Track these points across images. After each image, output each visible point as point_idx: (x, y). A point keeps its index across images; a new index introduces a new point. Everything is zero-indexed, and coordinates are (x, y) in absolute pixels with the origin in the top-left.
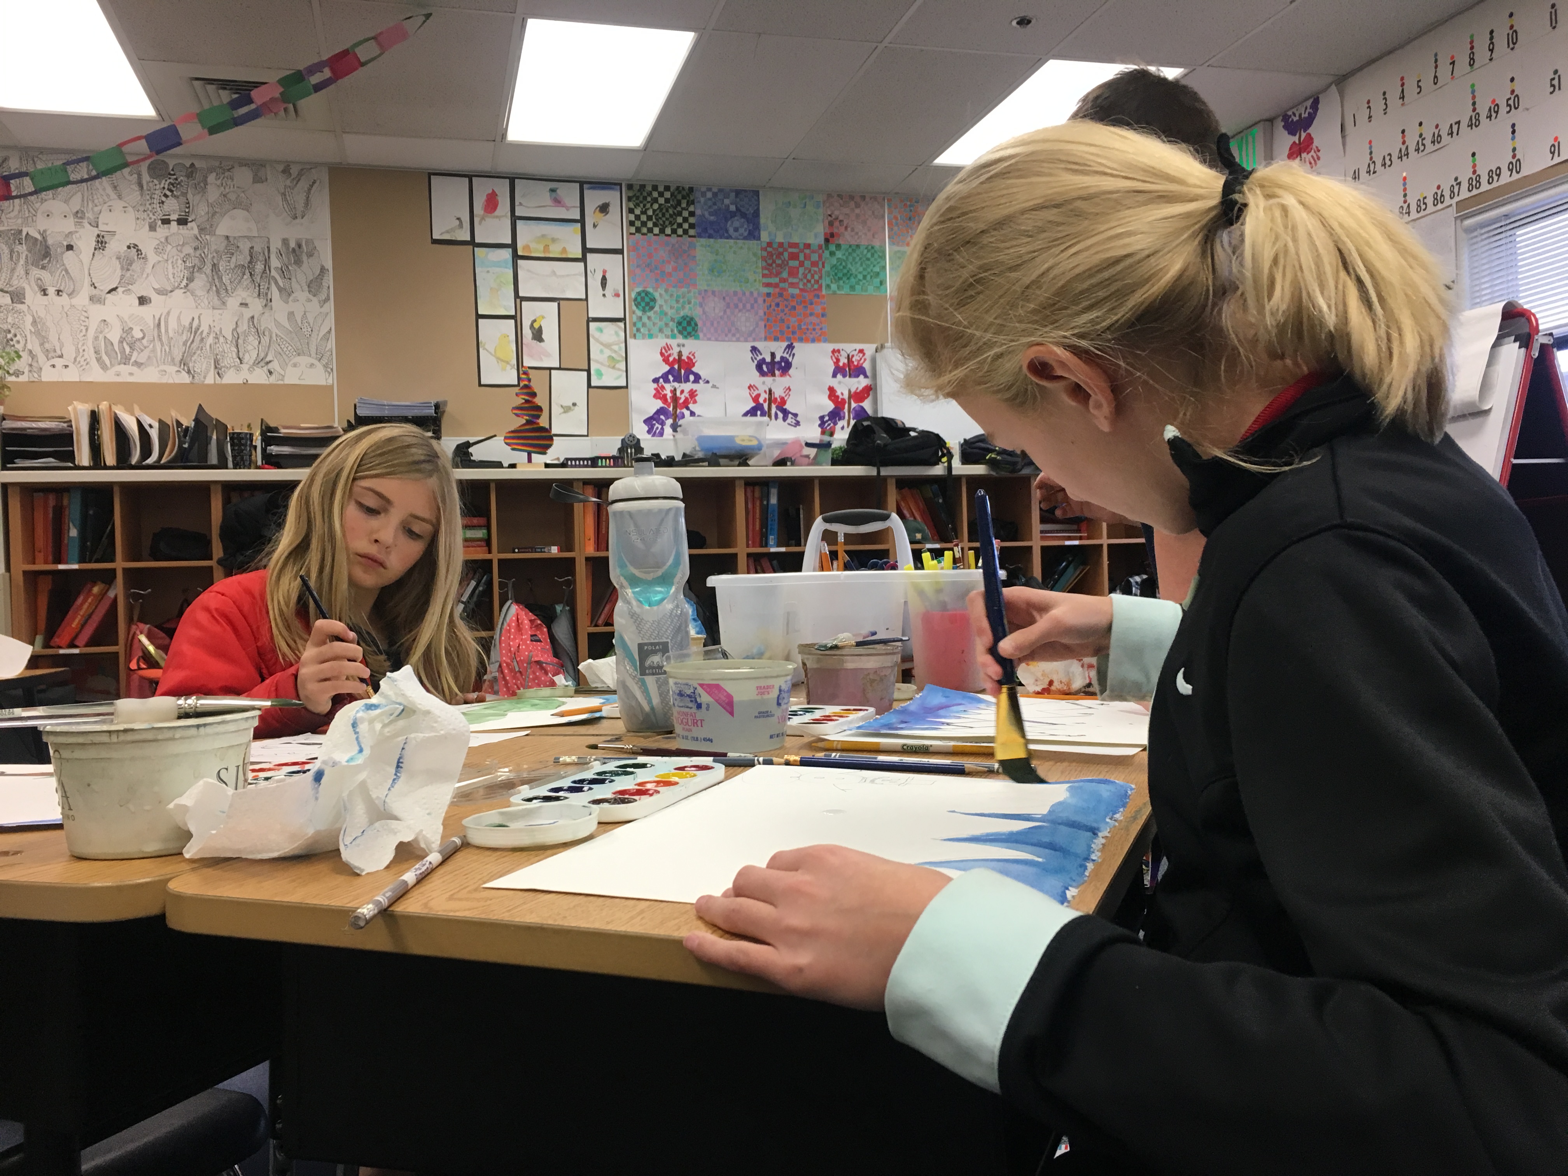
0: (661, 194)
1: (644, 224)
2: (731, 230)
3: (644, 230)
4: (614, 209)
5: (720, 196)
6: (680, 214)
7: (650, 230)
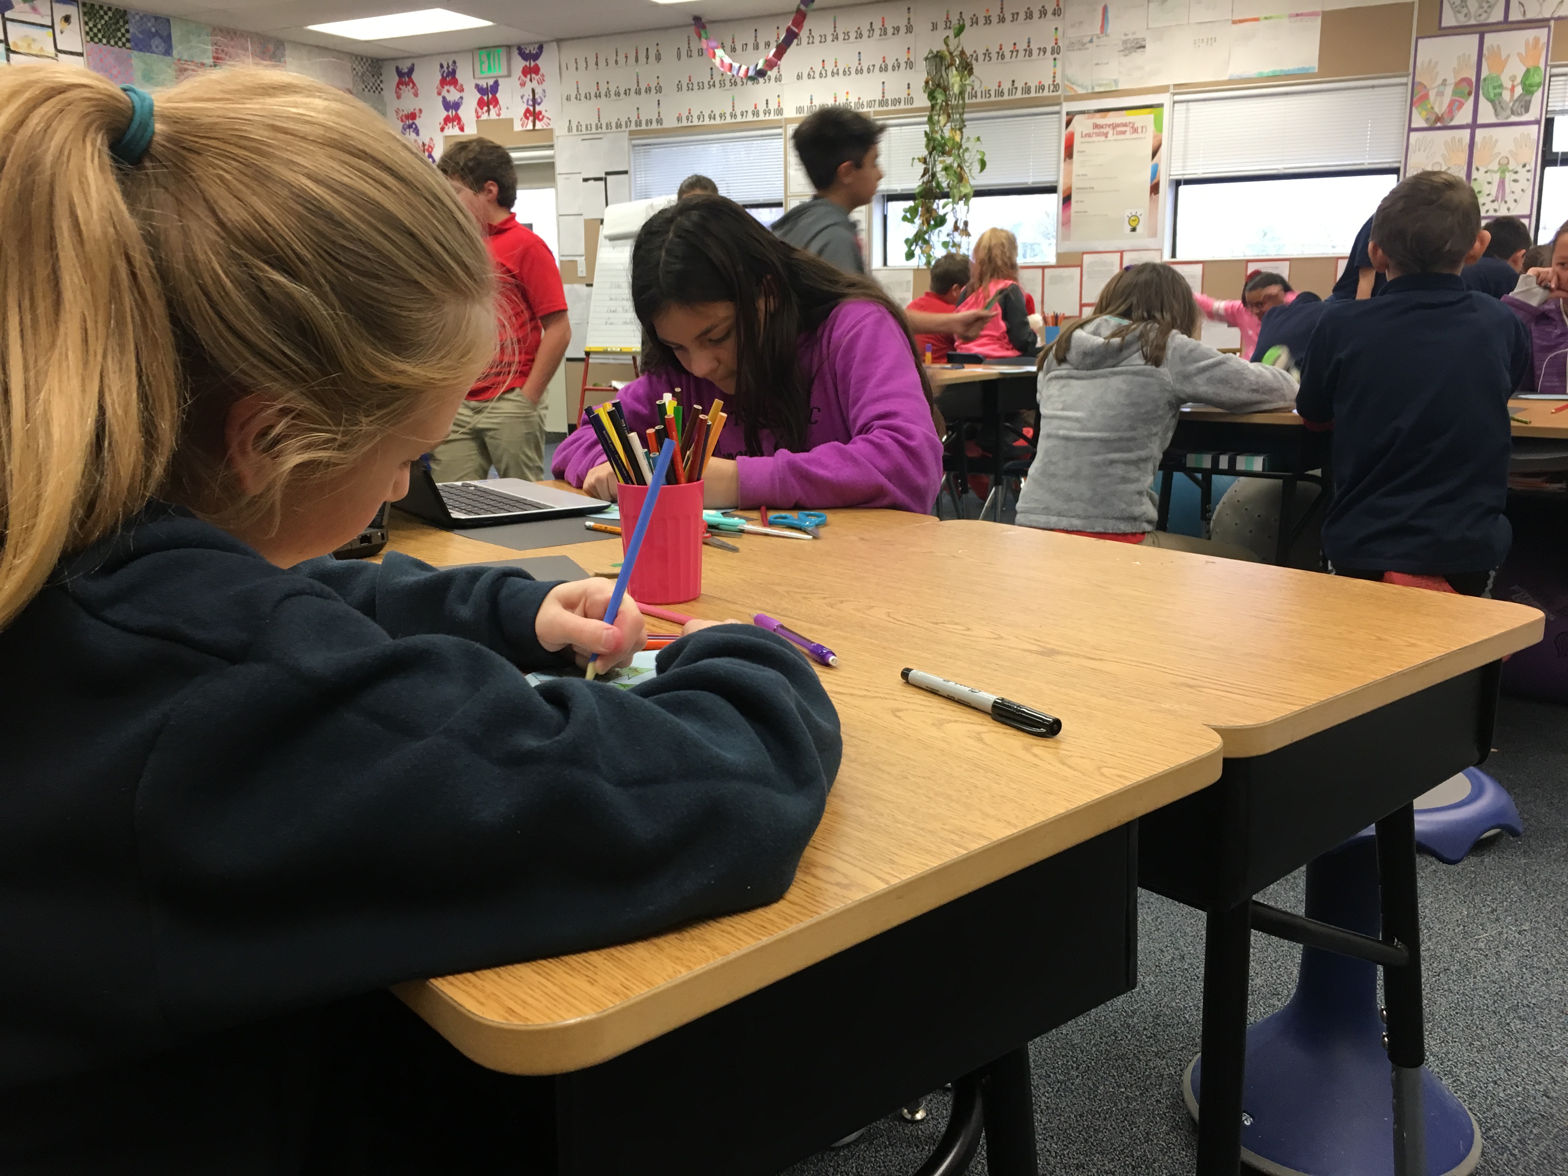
0: (106, 13)
1: (96, 35)
2: (154, 48)
3: (96, 40)
4: (74, 19)
5: (145, 20)
6: (119, 30)
7: (100, 41)
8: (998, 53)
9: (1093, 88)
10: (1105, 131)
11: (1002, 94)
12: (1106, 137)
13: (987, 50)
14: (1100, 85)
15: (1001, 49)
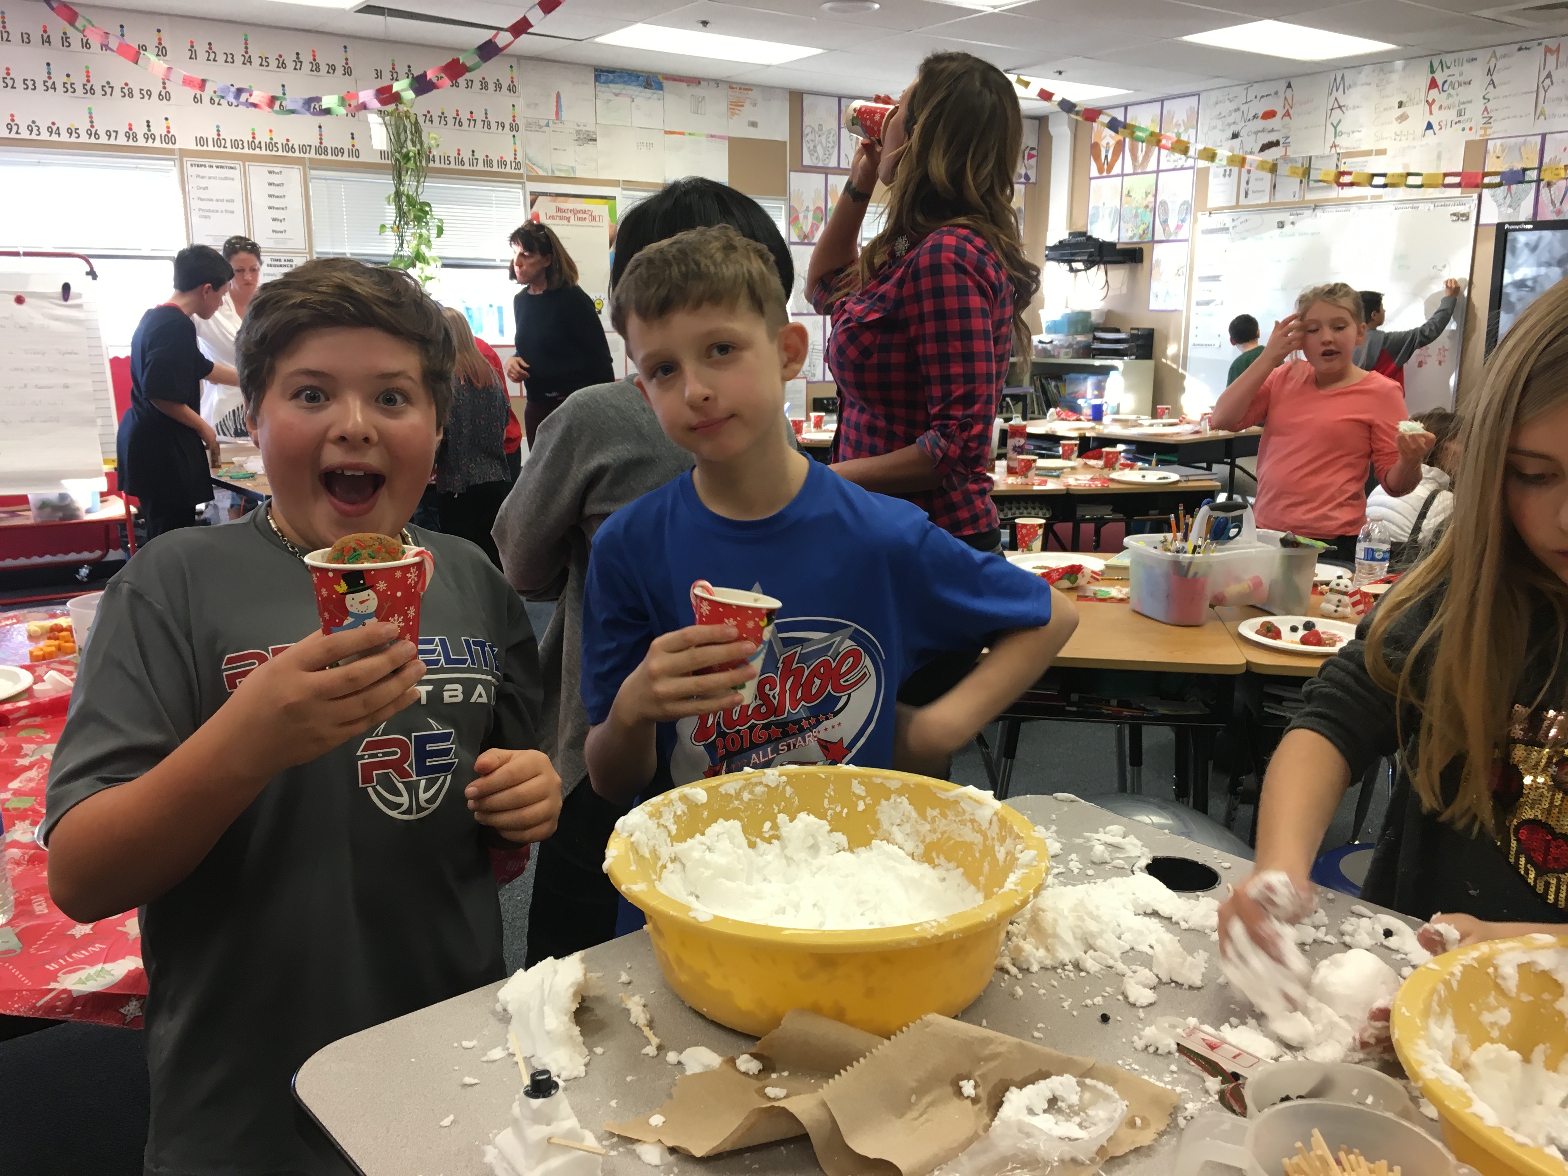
8: (455, 118)
9: (553, 172)
10: (567, 215)
11: (462, 162)
12: (569, 221)
13: (443, 113)
14: (560, 171)
15: (458, 115)
